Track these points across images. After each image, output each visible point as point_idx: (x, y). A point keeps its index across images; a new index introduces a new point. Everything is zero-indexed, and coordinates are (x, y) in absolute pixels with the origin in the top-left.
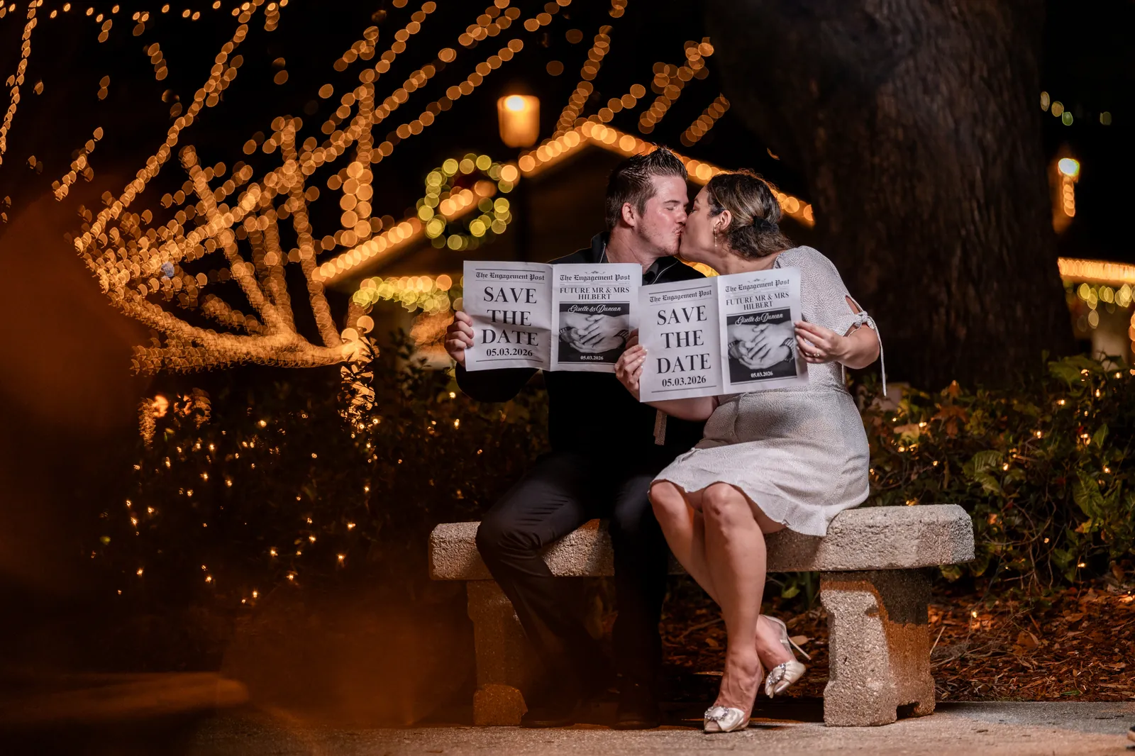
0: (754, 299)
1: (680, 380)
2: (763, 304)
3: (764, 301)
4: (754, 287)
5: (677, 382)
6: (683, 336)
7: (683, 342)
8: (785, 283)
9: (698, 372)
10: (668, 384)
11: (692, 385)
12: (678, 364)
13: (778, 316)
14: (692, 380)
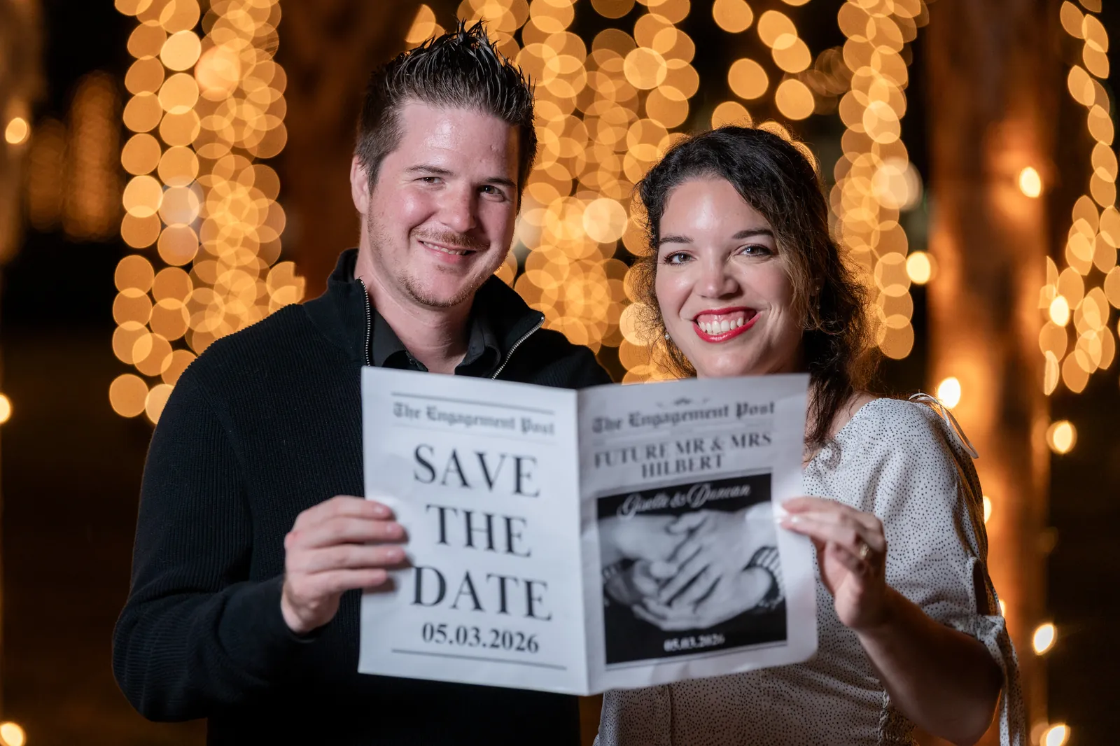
0: (672, 451)
1: (471, 634)
2: (697, 463)
3: (700, 454)
4: (675, 419)
5: (462, 635)
6: (479, 523)
7: (480, 538)
8: (764, 410)
9: (516, 620)
10: (437, 636)
11: (501, 653)
12: (466, 588)
13: (735, 492)
14: (503, 639)
